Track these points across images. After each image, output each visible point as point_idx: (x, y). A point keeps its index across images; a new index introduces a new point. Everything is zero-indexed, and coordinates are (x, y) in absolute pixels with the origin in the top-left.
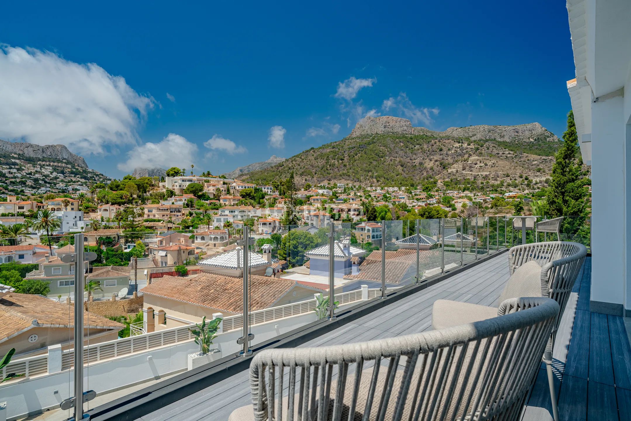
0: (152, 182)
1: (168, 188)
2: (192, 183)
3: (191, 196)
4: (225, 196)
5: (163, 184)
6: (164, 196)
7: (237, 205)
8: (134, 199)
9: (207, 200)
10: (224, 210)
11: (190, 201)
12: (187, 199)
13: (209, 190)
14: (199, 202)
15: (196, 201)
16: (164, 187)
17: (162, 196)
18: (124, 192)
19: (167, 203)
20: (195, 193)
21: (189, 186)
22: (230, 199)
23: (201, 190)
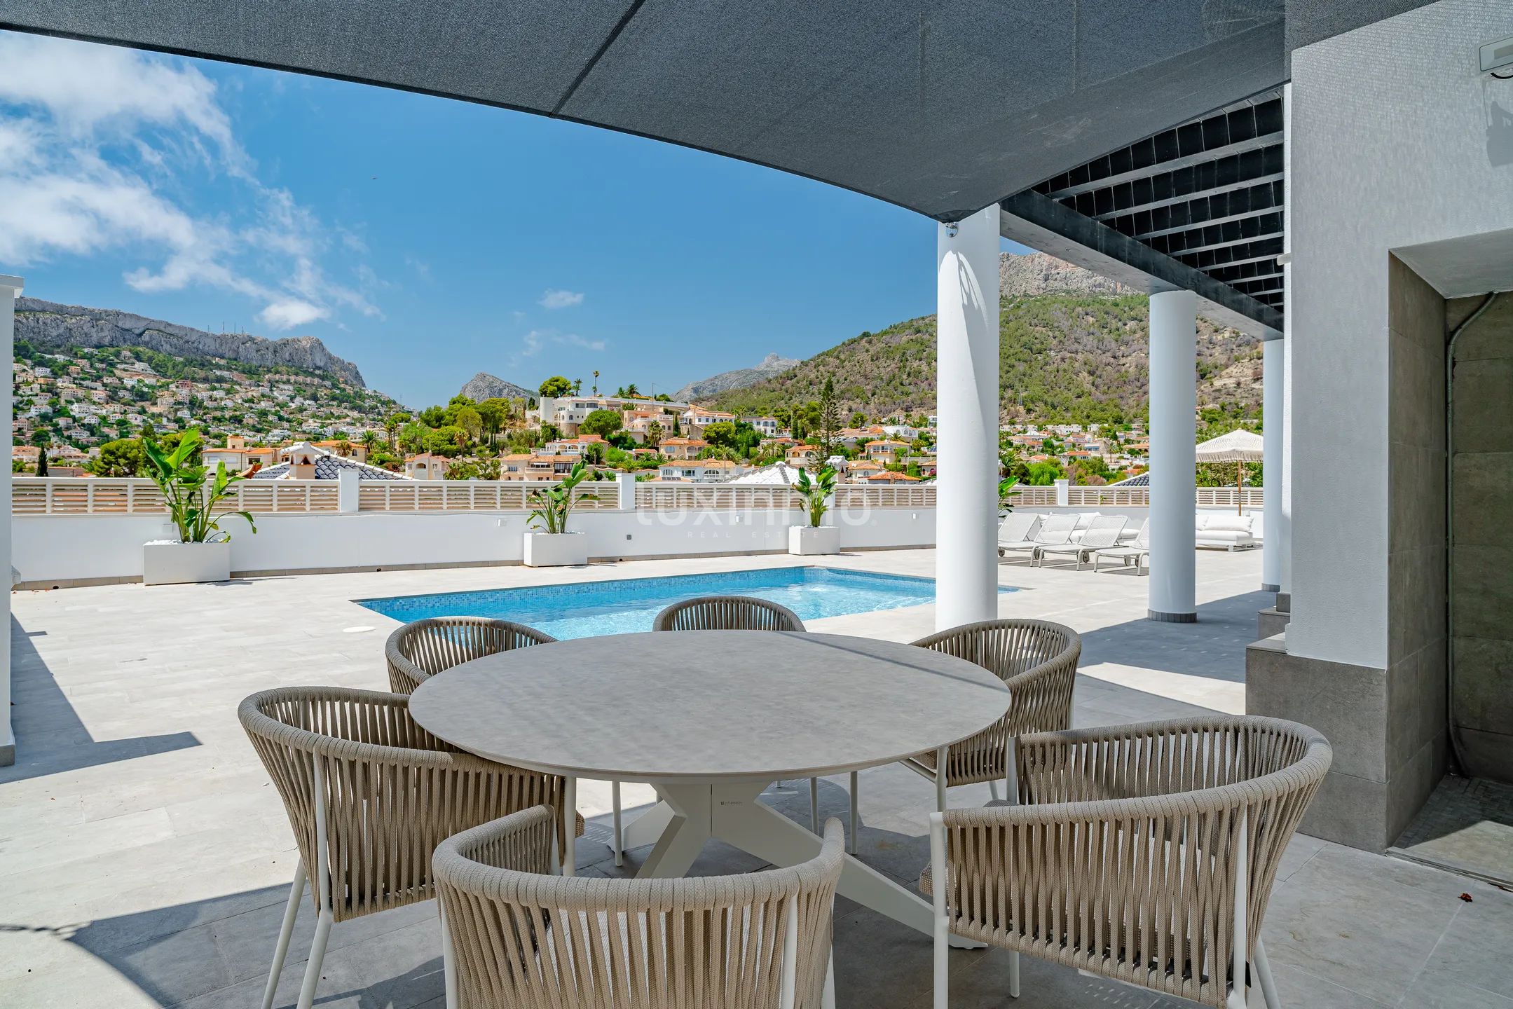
0: (509, 411)
1: (544, 422)
2: (597, 409)
3: (597, 438)
4: (670, 440)
5: (534, 413)
6: (537, 440)
7: (698, 458)
8: (474, 445)
9: (630, 448)
10: (671, 468)
11: (596, 450)
12: (586, 446)
13: (635, 426)
14: (613, 452)
15: (607, 451)
16: (536, 420)
17: (533, 439)
18: (456, 429)
19: (548, 453)
20: (602, 431)
21: (591, 416)
22: (680, 446)
23: (618, 426)
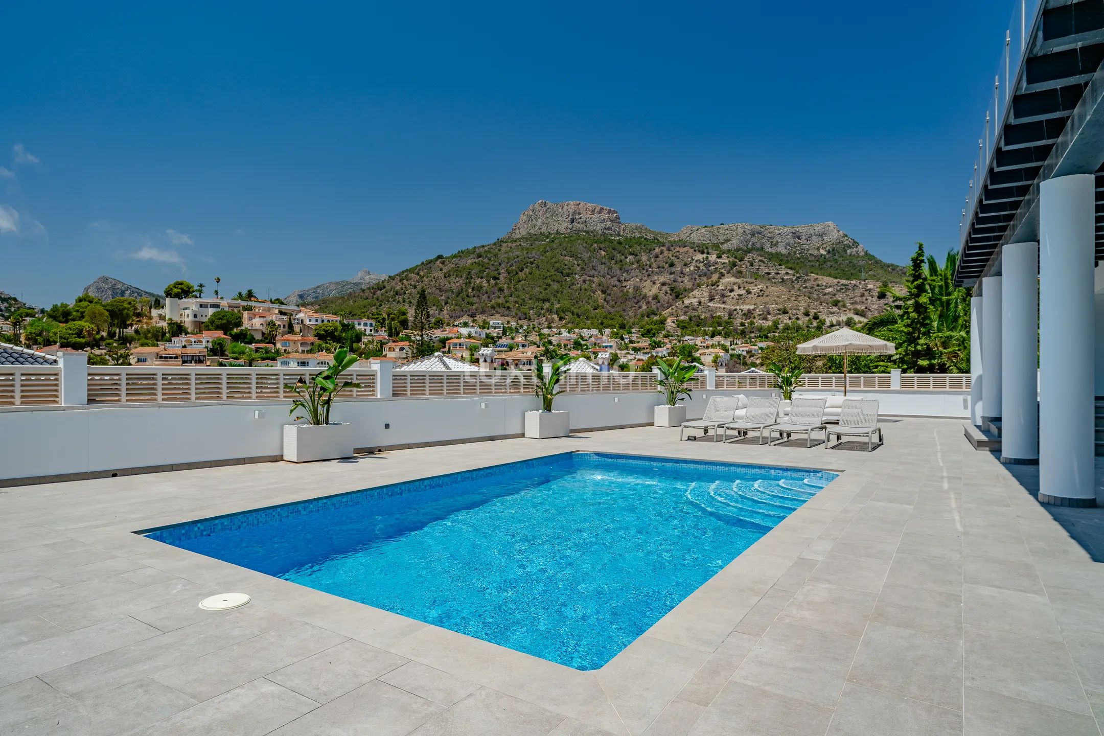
0: (136, 309)
1: (170, 319)
2: (219, 310)
3: (220, 334)
4: (286, 337)
5: (161, 311)
6: (164, 334)
7: (310, 351)
8: (102, 338)
9: (250, 343)
10: (288, 360)
11: (220, 344)
12: (210, 340)
13: (254, 324)
14: (235, 346)
15: (229, 345)
16: (162, 318)
17: (160, 334)
18: (85, 324)
19: (176, 345)
20: (225, 328)
21: (214, 315)
22: (295, 342)
23: (239, 324)
